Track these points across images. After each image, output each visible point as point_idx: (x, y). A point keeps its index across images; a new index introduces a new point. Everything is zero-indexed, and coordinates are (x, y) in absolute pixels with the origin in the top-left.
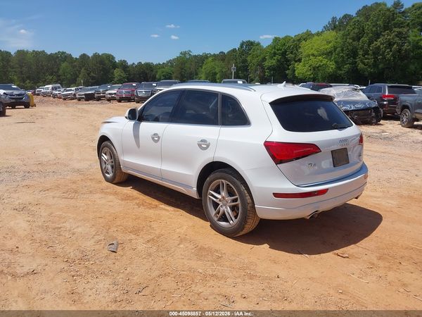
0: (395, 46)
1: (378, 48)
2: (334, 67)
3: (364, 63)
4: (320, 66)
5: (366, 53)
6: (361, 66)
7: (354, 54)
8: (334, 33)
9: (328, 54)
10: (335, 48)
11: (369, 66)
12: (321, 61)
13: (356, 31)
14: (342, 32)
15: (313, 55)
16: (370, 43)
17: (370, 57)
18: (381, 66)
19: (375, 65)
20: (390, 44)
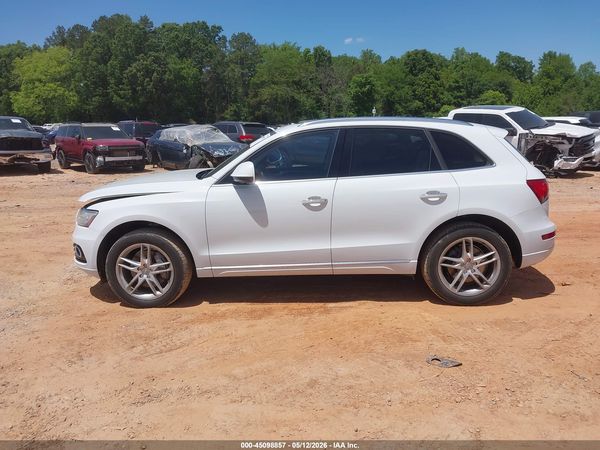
0: (155, 74)
1: (134, 76)
2: (76, 99)
3: (120, 96)
4: (54, 97)
5: (119, 82)
6: (116, 99)
7: (102, 82)
8: (65, 50)
9: (64, 80)
10: (73, 73)
11: (128, 99)
12: (55, 91)
13: (99, 49)
14: (79, 51)
15: (40, 81)
16: (123, 68)
17: (125, 87)
18: (141, 100)
19: (134, 99)
20: (148, 73)
